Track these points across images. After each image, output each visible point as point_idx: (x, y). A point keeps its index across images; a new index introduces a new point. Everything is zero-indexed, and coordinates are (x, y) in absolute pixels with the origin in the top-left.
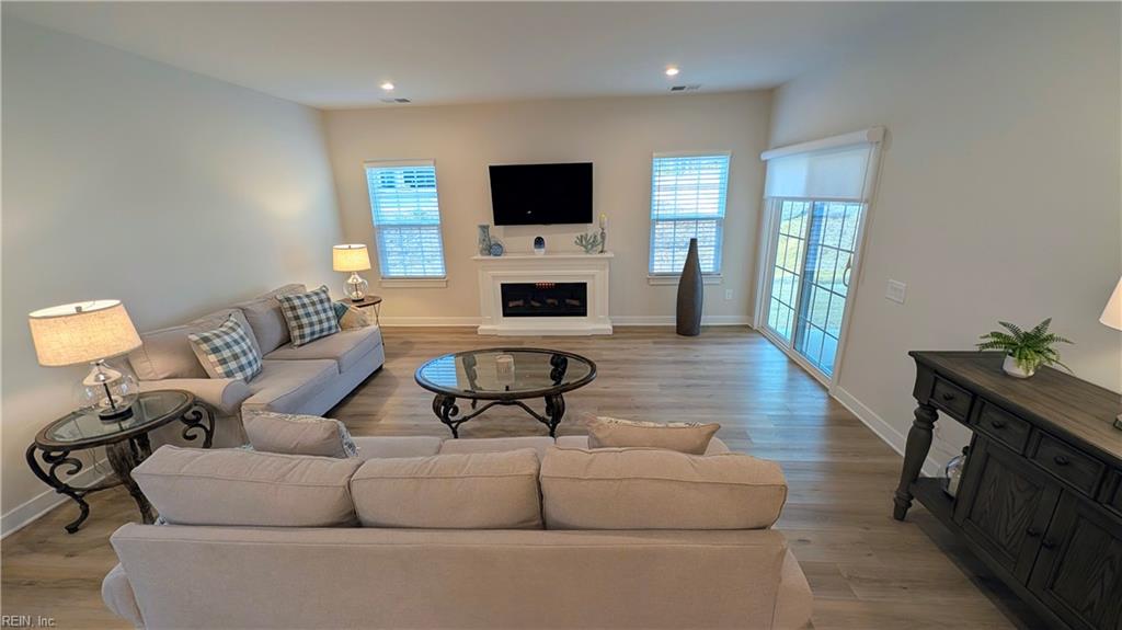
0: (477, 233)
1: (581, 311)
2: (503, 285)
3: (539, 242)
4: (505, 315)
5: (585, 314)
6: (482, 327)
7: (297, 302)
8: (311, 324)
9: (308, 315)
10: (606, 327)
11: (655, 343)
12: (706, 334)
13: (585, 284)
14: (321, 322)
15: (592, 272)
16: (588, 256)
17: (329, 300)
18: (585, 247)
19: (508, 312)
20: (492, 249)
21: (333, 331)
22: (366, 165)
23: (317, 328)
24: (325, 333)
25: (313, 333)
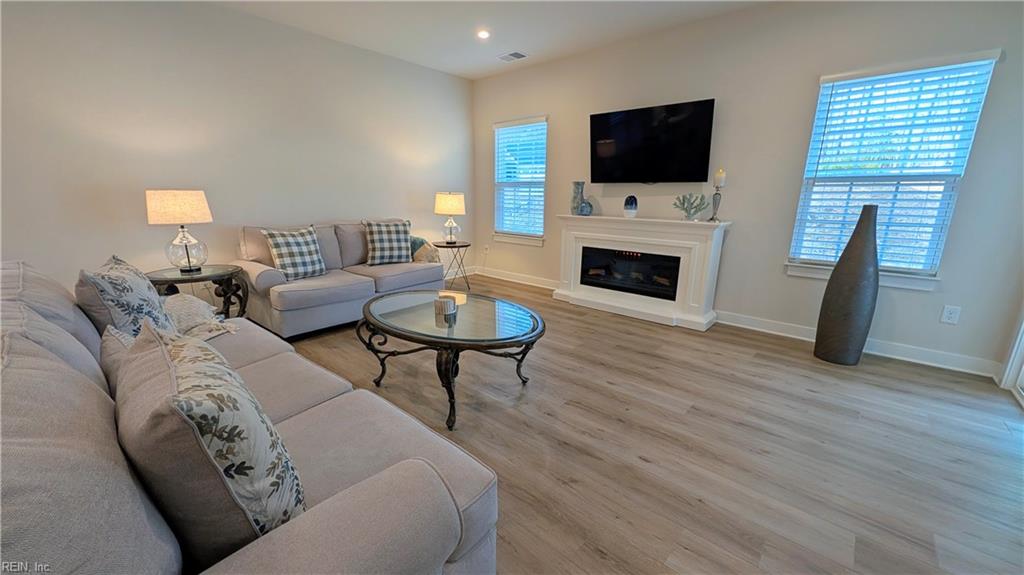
0: (570, 191)
1: (670, 294)
2: (584, 248)
3: (631, 202)
4: (582, 283)
5: (672, 297)
6: (557, 291)
7: (375, 229)
8: (382, 249)
9: (381, 241)
10: (701, 320)
11: (757, 355)
12: (870, 368)
13: (679, 259)
14: (391, 249)
15: (688, 243)
16: (688, 222)
17: (406, 232)
18: (686, 210)
19: (587, 279)
20: (583, 208)
21: (403, 260)
22: (494, 126)
23: (387, 253)
24: (395, 260)
25: (382, 257)
